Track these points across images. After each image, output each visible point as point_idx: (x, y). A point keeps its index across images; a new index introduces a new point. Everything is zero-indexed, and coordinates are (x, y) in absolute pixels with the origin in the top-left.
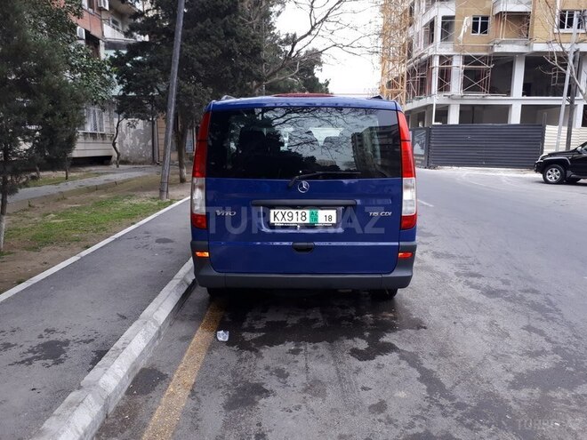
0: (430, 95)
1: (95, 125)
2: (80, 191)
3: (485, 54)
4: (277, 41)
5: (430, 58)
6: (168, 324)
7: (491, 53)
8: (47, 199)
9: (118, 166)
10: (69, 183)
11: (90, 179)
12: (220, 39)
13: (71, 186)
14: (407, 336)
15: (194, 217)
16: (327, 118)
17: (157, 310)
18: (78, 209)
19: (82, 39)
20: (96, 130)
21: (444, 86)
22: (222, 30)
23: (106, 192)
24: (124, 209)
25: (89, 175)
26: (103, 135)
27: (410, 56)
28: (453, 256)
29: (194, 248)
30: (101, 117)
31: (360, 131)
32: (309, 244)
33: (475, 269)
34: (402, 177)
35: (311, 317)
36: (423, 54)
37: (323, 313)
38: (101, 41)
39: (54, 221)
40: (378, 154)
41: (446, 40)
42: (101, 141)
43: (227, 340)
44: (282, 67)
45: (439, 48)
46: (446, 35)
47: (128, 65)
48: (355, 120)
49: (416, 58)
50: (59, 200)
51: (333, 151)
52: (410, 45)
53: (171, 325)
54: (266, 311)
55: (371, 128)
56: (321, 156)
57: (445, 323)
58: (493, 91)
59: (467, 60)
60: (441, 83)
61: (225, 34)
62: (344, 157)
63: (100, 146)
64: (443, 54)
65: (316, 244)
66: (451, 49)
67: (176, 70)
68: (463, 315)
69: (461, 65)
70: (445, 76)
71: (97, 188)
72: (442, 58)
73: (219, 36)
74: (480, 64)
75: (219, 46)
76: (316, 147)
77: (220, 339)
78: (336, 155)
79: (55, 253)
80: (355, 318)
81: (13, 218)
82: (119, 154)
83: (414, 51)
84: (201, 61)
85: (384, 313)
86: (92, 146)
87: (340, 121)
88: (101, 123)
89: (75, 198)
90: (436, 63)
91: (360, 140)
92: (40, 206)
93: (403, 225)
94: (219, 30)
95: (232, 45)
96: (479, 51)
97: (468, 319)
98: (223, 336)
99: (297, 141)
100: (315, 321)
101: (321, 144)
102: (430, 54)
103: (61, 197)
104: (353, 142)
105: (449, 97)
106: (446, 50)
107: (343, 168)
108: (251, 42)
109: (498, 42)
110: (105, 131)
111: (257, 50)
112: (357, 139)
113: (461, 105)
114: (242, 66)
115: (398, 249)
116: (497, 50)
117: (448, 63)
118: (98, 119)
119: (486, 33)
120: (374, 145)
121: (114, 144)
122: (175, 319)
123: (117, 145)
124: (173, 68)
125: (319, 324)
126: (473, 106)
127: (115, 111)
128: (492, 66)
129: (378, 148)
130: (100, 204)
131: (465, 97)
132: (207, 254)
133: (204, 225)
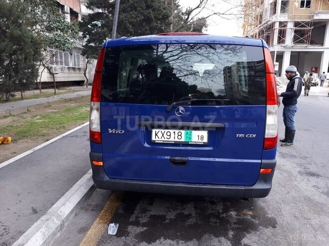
0: (273, 45)
1: (75, 63)
2: (60, 102)
3: (308, 20)
4: (180, 13)
5: (273, 24)
6: (73, 215)
7: (312, 19)
8: (39, 106)
9: (87, 87)
10: (55, 96)
11: (68, 94)
12: (143, 9)
13: (56, 98)
14: (265, 238)
15: (92, 134)
16: (206, 55)
17: (64, 205)
18: (55, 113)
19: (68, 13)
20: (75, 65)
21: (281, 40)
22: (144, 4)
23: (76, 102)
24: (81, 114)
25: (69, 92)
26: (79, 69)
27: (260, 23)
28: (295, 157)
29: (92, 158)
30: (79, 58)
31: (230, 65)
32: (184, 159)
33: (313, 169)
34: (266, 104)
35: (186, 212)
36: (269, 21)
37: (196, 208)
38: (79, 15)
39: (37, 121)
40: (243, 83)
41: (283, 12)
42: (78, 72)
43: (115, 234)
44: (182, 27)
45: (280, 17)
46: (283, 9)
47: (89, 26)
48: (226, 57)
49: (265, 24)
50: (46, 107)
51: (209, 81)
52: (261, 16)
53: (76, 215)
54: (151, 204)
55: (238, 63)
56: (201, 85)
57: (297, 224)
58: (312, 43)
59: (297, 24)
60: (279, 38)
61: (146, 6)
62: (217, 85)
63: (78, 75)
64: (281, 21)
65: (190, 159)
66: (287, 18)
67: (116, 29)
68: (310, 216)
69: (293, 27)
70: (282, 34)
71: (71, 100)
72: (281, 23)
73: (142, 8)
74: (305, 27)
75: (142, 14)
76: (197, 77)
77: (110, 232)
78: (211, 84)
79: (26, 144)
80: (221, 216)
81: (15, 118)
82: (87, 80)
83: (263, 19)
84: (131, 23)
85: (245, 211)
86: (73, 75)
87: (215, 57)
88: (78, 62)
89: (56, 105)
90: (277, 26)
91: (229, 72)
92: (35, 110)
93: (265, 146)
94: (143, 4)
95: (149, 13)
96: (305, 19)
97: (316, 221)
98: (113, 229)
99: (185, 73)
100: (189, 216)
101: (201, 75)
102: (273, 21)
103: (47, 105)
104: (224, 74)
105: (284, 47)
106: (283, 18)
107: (216, 94)
108: (162, 11)
109: (316, 12)
110: (81, 66)
111: (166, 17)
112: (228, 71)
113: (292, 52)
114: (156, 26)
115: (260, 166)
116: (316, 18)
117: (284, 26)
118: (76, 59)
119: (309, 7)
120: (240, 76)
121: (85, 74)
122: (82, 208)
123: (87, 75)
124: (113, 27)
125: (192, 221)
126: (299, 53)
127: (81, 54)
128: (312, 28)
129: (243, 78)
130: (69, 110)
131: (294, 47)
132: (101, 163)
133: (99, 140)
